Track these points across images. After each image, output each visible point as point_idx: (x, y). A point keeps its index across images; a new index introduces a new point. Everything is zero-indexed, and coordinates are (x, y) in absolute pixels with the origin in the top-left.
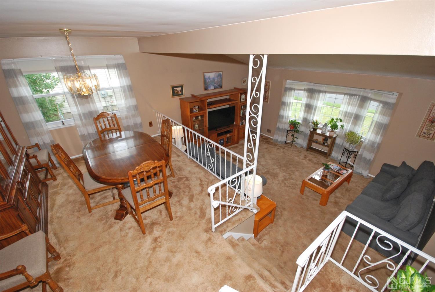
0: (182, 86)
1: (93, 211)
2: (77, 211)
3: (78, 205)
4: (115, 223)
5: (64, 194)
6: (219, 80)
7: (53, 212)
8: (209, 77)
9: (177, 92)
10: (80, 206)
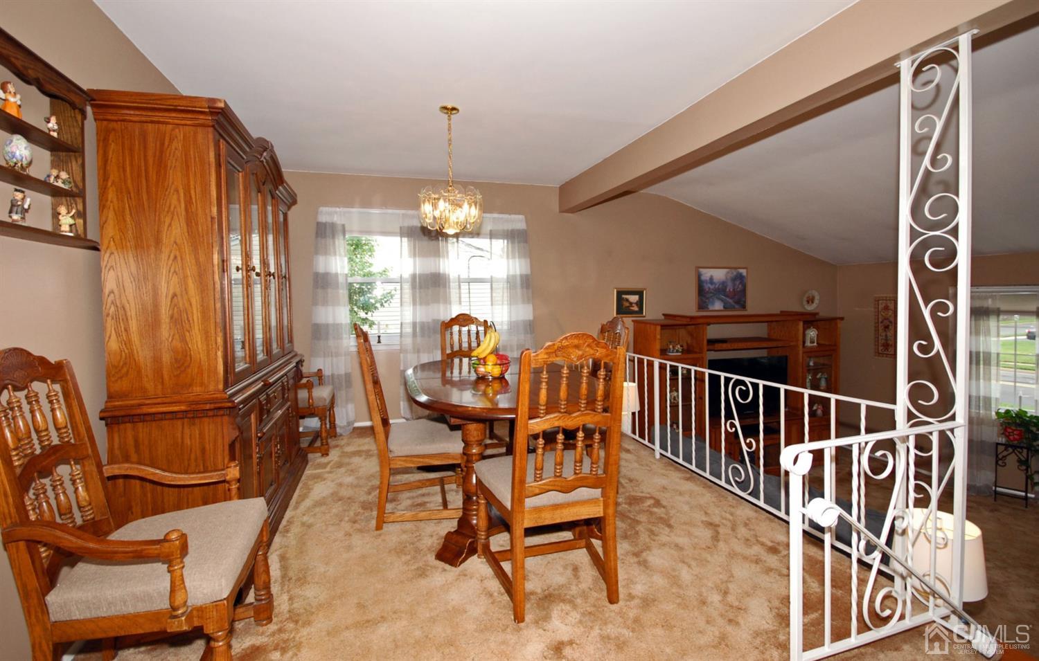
0: (642, 292)
1: (387, 528)
2: (350, 521)
3: (356, 508)
4: (436, 567)
5: (333, 481)
6: (738, 290)
7: (299, 511)
8: (711, 278)
9: (627, 304)
10: (360, 510)
